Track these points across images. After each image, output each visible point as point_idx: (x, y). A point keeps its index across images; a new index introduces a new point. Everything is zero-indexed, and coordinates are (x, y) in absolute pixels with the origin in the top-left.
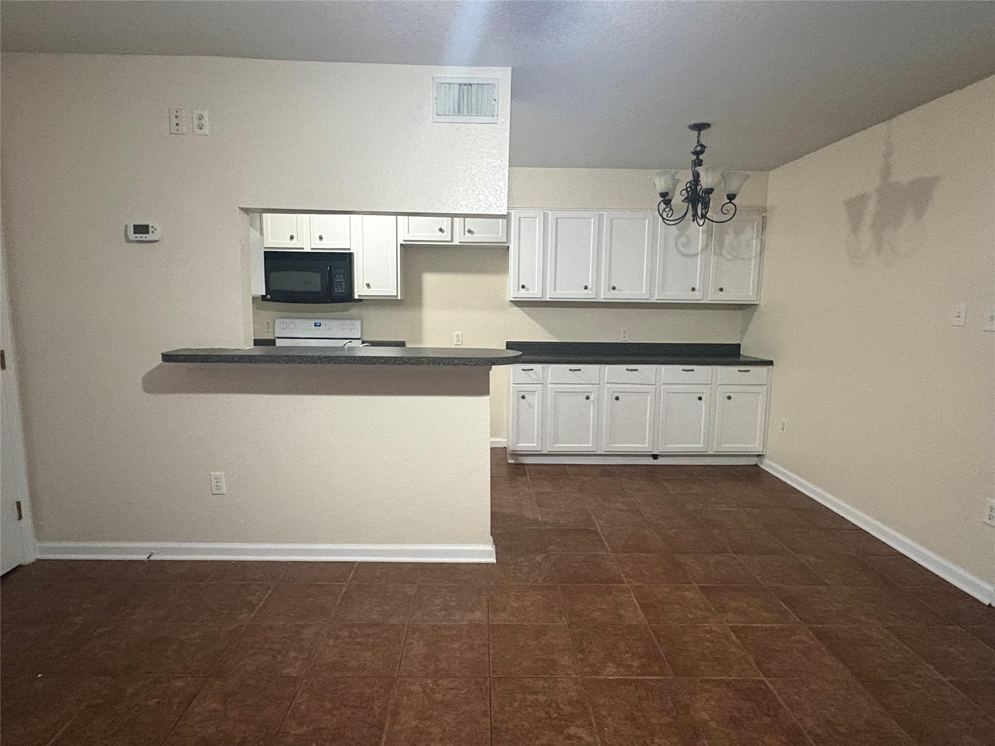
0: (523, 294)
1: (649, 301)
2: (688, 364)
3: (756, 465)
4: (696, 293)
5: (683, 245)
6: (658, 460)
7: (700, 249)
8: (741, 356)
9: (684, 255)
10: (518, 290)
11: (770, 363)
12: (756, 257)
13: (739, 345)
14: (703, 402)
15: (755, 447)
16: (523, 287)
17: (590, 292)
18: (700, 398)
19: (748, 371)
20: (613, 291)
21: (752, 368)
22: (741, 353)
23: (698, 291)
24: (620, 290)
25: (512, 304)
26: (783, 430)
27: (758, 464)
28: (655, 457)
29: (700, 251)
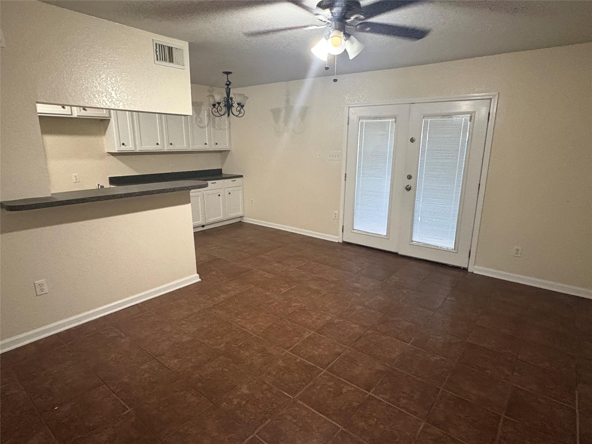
0: (123, 149)
1: (188, 150)
2: (213, 180)
3: (240, 221)
4: (207, 146)
5: (199, 122)
6: (204, 228)
7: (206, 123)
8: (223, 175)
9: (199, 126)
10: (121, 146)
11: (242, 176)
12: (228, 129)
13: (221, 169)
14: (220, 197)
15: (240, 213)
16: (123, 144)
17: (160, 146)
18: (219, 195)
19: (235, 181)
20: (171, 146)
21: (237, 179)
22: (223, 172)
23: (208, 145)
24: (174, 145)
25: (109, 154)
26: (252, 203)
27: (241, 220)
28: (203, 226)
29: (206, 125)
